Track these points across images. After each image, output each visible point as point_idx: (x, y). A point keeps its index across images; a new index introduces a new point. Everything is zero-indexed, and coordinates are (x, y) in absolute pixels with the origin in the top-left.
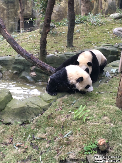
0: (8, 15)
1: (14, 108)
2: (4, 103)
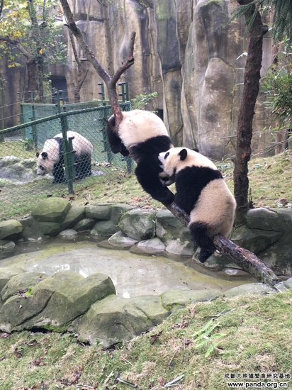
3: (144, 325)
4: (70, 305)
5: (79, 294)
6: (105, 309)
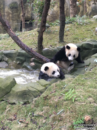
2: (10, 87)
3: (37, 94)
4: (3, 90)
5: (6, 85)
6: (19, 89)
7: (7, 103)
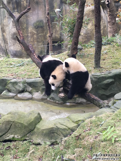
0: (38, 39)
1: (43, 128)
2: (34, 124)
6: (44, 127)
7: (30, 143)
